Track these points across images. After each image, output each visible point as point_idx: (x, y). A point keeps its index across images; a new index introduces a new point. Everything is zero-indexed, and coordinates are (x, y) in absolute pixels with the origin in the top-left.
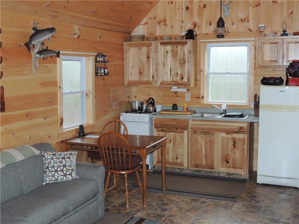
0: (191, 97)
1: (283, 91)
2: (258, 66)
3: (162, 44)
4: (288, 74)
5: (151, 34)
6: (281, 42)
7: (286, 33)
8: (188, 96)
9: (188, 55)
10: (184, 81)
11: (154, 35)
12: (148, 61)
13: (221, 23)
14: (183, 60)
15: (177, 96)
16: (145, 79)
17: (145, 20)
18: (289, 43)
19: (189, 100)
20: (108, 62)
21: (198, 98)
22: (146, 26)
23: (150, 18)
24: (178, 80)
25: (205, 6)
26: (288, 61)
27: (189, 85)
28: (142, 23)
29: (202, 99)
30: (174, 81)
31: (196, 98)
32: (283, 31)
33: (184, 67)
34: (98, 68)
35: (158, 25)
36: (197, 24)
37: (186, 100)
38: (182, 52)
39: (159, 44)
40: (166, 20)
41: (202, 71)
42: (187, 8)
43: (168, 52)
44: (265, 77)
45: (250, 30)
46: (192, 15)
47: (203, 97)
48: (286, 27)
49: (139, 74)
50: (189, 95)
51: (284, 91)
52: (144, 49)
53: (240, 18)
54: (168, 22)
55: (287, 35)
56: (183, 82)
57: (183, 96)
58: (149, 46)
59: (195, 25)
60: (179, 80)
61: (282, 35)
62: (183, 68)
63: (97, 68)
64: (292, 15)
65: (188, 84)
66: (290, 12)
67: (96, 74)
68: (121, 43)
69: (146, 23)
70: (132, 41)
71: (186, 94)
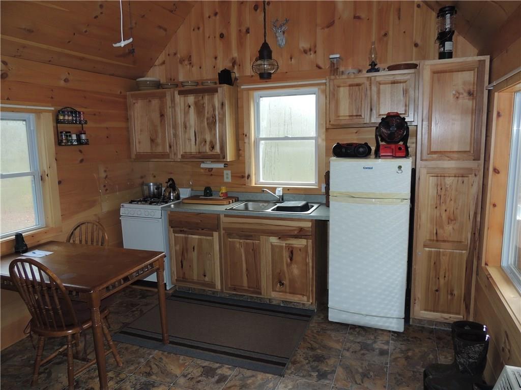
0: (232, 176)
1: (369, 168)
2: (330, 124)
3: (180, 93)
4: (380, 139)
5: (171, 79)
6: (367, 83)
7: (376, 67)
8: (227, 174)
9: (220, 109)
10: (216, 151)
11: (175, 81)
12: (161, 121)
13: (265, 52)
14: (213, 117)
15: (212, 175)
16: (160, 149)
17: (161, 58)
18: (380, 84)
19: (229, 180)
20: (86, 124)
21: (243, 177)
22: (164, 66)
23: (169, 55)
24: (206, 150)
25: (248, 31)
26: (380, 115)
27: (224, 158)
28: (157, 63)
29: (248, 178)
30: (202, 152)
31: (239, 177)
32: (370, 63)
33: (215, 130)
34: (61, 132)
35: (180, 66)
36: (237, 61)
37: (226, 180)
38: (211, 105)
39: (176, 93)
40: (190, 56)
41: (246, 135)
42: (222, 36)
43: (190, 107)
44: (340, 143)
45: (319, 67)
46: (228, 47)
47: (249, 176)
48: (376, 59)
49: (150, 142)
50: (229, 172)
51: (372, 168)
52: (155, 102)
53: (303, 47)
54: (194, 59)
55: (378, 70)
56: (215, 153)
57: (220, 173)
58: (162, 97)
59: (234, 63)
60: (208, 150)
61: (369, 71)
62: (213, 132)
63: (59, 133)
64: (385, 39)
65: (221, 157)
66: (383, 33)
67: (59, 142)
68: (121, 93)
69: (164, 63)
70: (139, 90)
71: (225, 172)
